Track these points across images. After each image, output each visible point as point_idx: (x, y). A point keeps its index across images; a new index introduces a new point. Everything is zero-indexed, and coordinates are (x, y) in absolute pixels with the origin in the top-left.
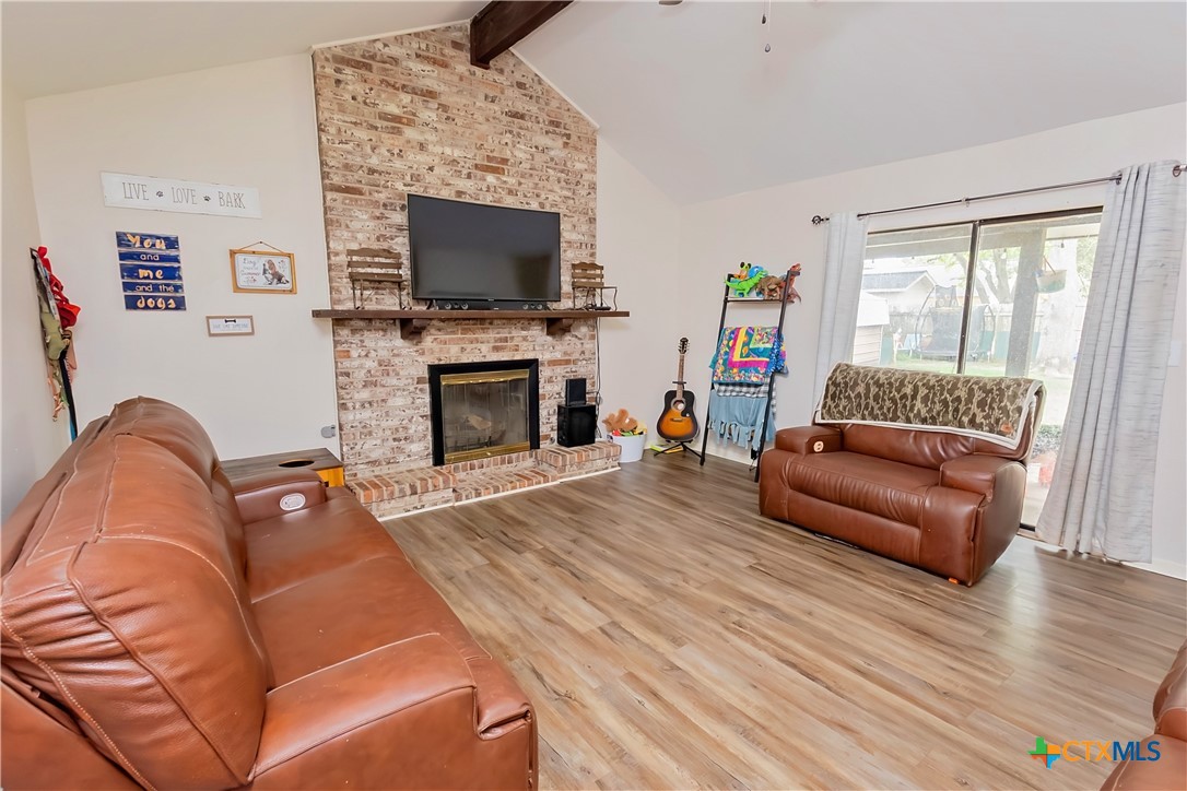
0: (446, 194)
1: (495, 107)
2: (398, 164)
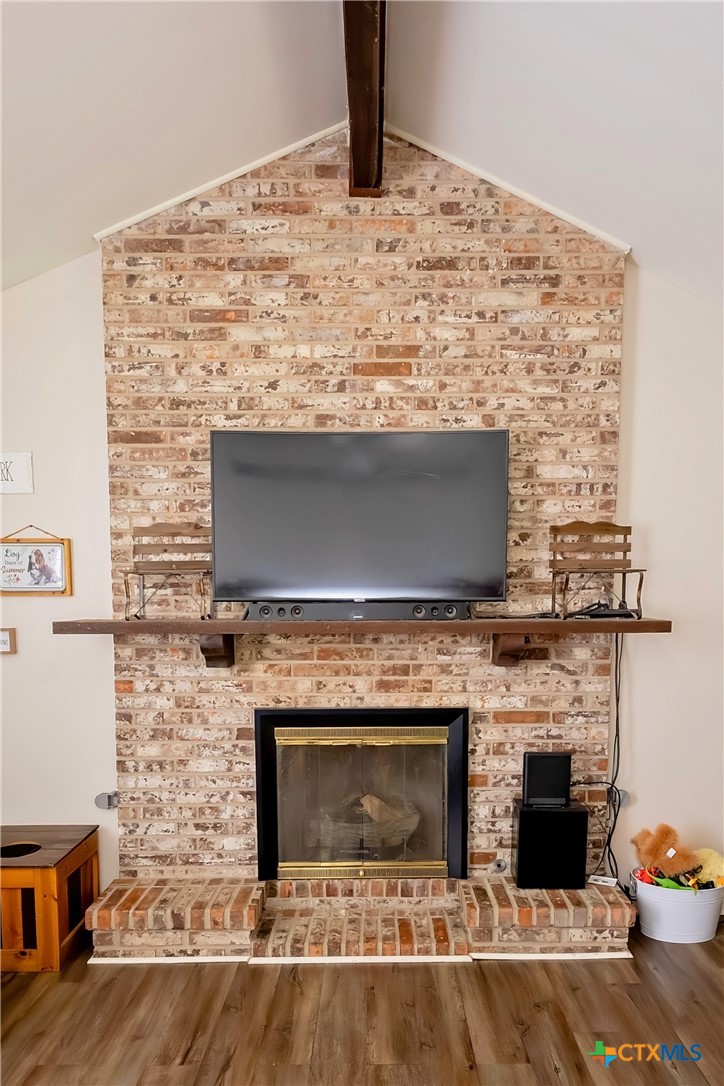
0: (298, 423)
1: (398, 259)
2: (219, 386)
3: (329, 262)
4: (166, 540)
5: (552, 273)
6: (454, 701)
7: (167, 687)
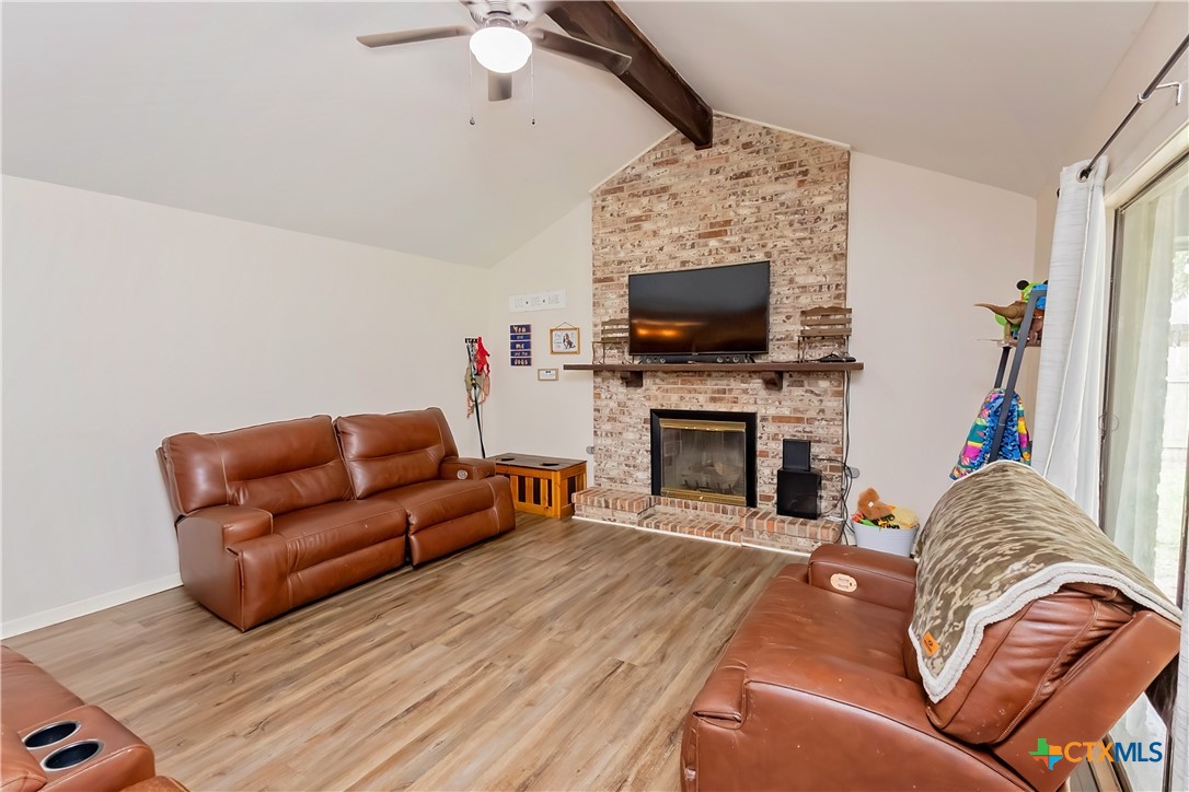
0: (673, 266)
1: (721, 177)
2: (638, 252)
3: (688, 184)
4: (615, 327)
5: (804, 169)
6: (749, 409)
7: (614, 397)
